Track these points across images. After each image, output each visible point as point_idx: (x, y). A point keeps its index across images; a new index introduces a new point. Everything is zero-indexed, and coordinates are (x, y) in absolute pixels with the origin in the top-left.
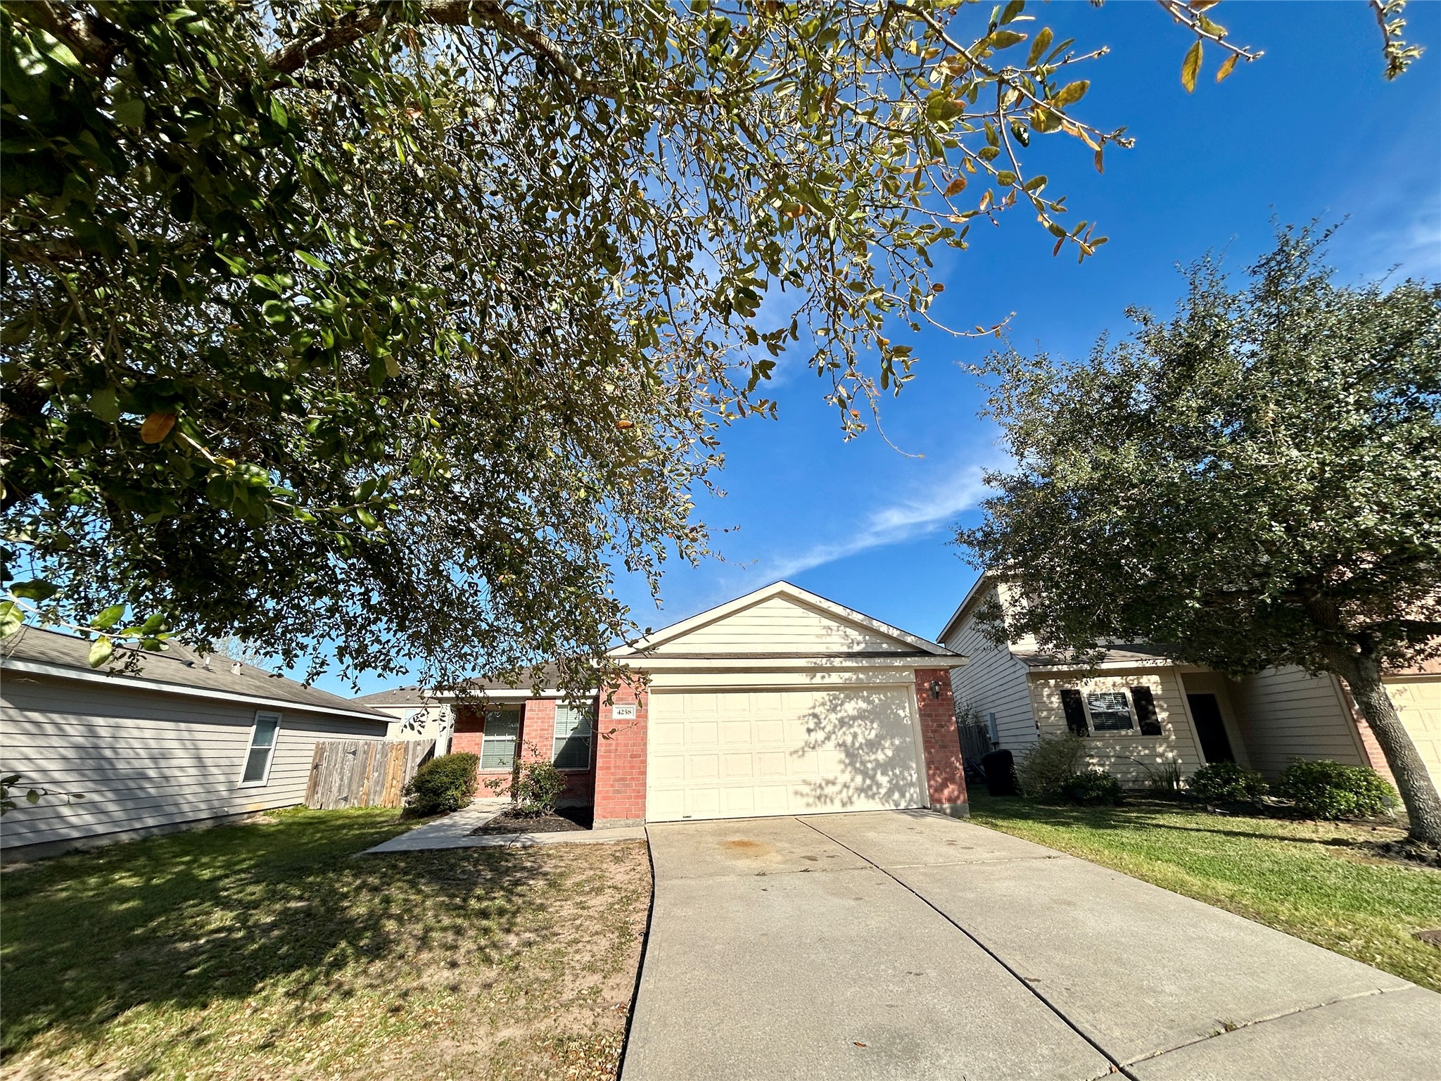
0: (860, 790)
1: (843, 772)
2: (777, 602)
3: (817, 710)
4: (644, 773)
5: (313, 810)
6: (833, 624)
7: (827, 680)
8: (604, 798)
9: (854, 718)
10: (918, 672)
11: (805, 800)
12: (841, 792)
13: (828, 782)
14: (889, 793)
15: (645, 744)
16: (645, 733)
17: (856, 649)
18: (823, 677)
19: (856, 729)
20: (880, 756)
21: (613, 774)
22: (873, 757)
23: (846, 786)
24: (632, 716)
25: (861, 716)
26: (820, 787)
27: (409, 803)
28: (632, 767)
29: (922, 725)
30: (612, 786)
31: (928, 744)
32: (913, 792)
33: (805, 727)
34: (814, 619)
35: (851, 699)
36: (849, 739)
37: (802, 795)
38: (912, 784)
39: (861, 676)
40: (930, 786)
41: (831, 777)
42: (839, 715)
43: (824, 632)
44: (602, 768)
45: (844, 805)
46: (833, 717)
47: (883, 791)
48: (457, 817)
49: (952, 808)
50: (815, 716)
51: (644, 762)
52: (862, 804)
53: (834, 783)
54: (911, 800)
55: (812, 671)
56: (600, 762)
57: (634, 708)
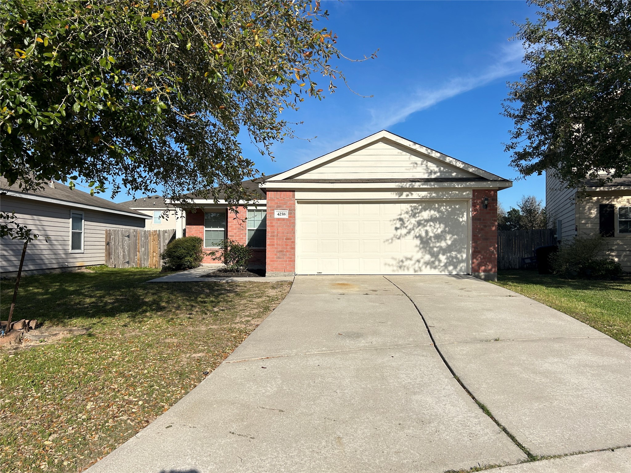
0: (427, 264)
1: (418, 252)
2: (381, 145)
3: (403, 216)
4: (294, 248)
5: (111, 267)
6: (419, 160)
7: (410, 197)
8: (272, 261)
9: (427, 221)
10: (474, 191)
11: (391, 268)
12: (415, 264)
13: (407, 259)
14: (446, 266)
15: (294, 233)
16: (294, 226)
17: (433, 176)
18: (407, 195)
19: (428, 228)
20: (443, 244)
21: (276, 248)
22: (438, 245)
23: (418, 261)
24: (286, 217)
25: (433, 219)
26: (402, 261)
27: (165, 263)
28: (287, 245)
29: (473, 225)
30: (276, 255)
31: (475, 238)
32: (463, 265)
33: (395, 226)
34: (406, 156)
35: (425, 210)
36: (423, 234)
37: (389, 265)
38: (462, 261)
39: (434, 195)
40: (473, 263)
41: (409, 256)
42: (417, 219)
43: (412, 165)
44: (269, 245)
45: (415, 271)
46: (413, 221)
47: (442, 264)
48: (192, 271)
49: (485, 275)
50: (401, 220)
51: (294, 242)
52: (427, 271)
53: (410, 259)
54: (461, 270)
55: (400, 190)
56: (268, 242)
57: (287, 212)
